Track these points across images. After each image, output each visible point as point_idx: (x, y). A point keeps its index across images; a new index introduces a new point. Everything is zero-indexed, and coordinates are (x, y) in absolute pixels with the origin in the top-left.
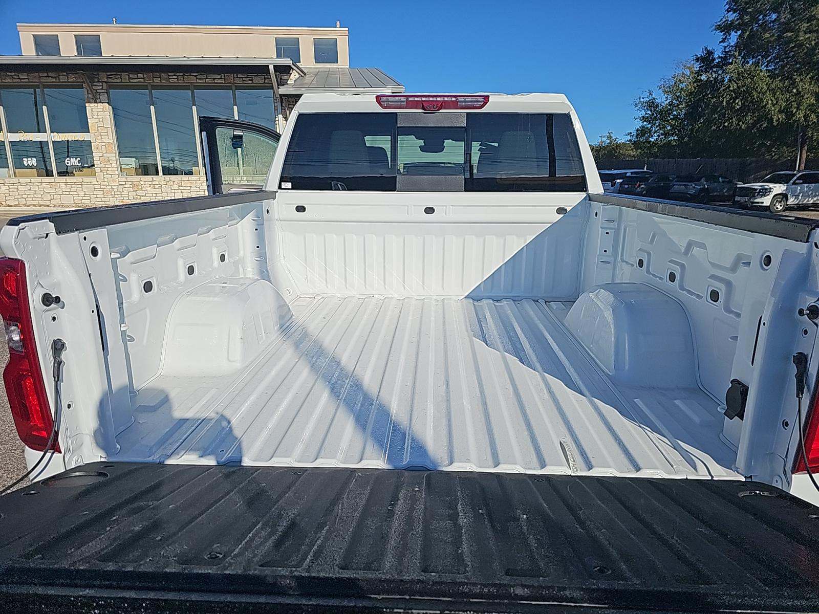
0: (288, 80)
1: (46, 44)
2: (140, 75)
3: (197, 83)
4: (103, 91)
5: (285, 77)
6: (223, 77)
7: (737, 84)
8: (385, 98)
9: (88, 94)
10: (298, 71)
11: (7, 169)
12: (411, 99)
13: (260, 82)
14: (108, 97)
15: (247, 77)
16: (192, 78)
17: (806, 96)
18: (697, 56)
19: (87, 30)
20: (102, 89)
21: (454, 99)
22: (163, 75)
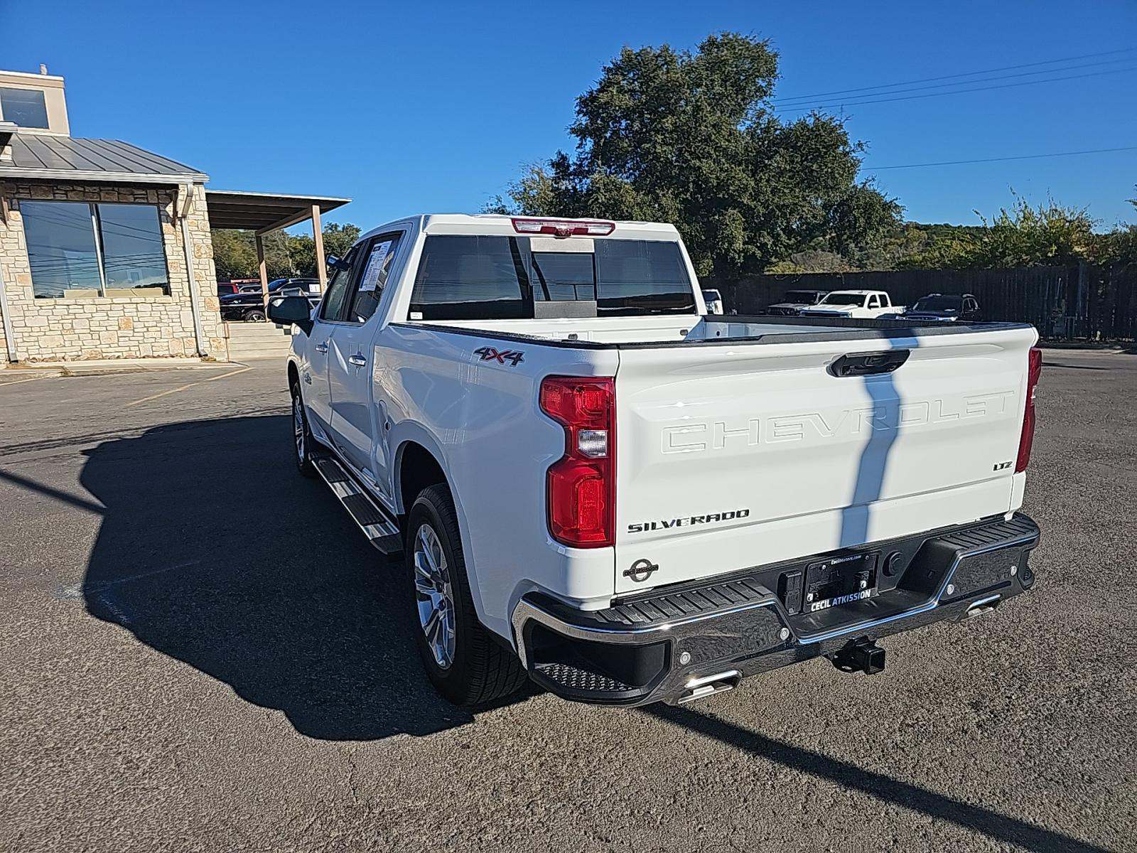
7: (605, 196)
17: (670, 212)
18: (552, 160)
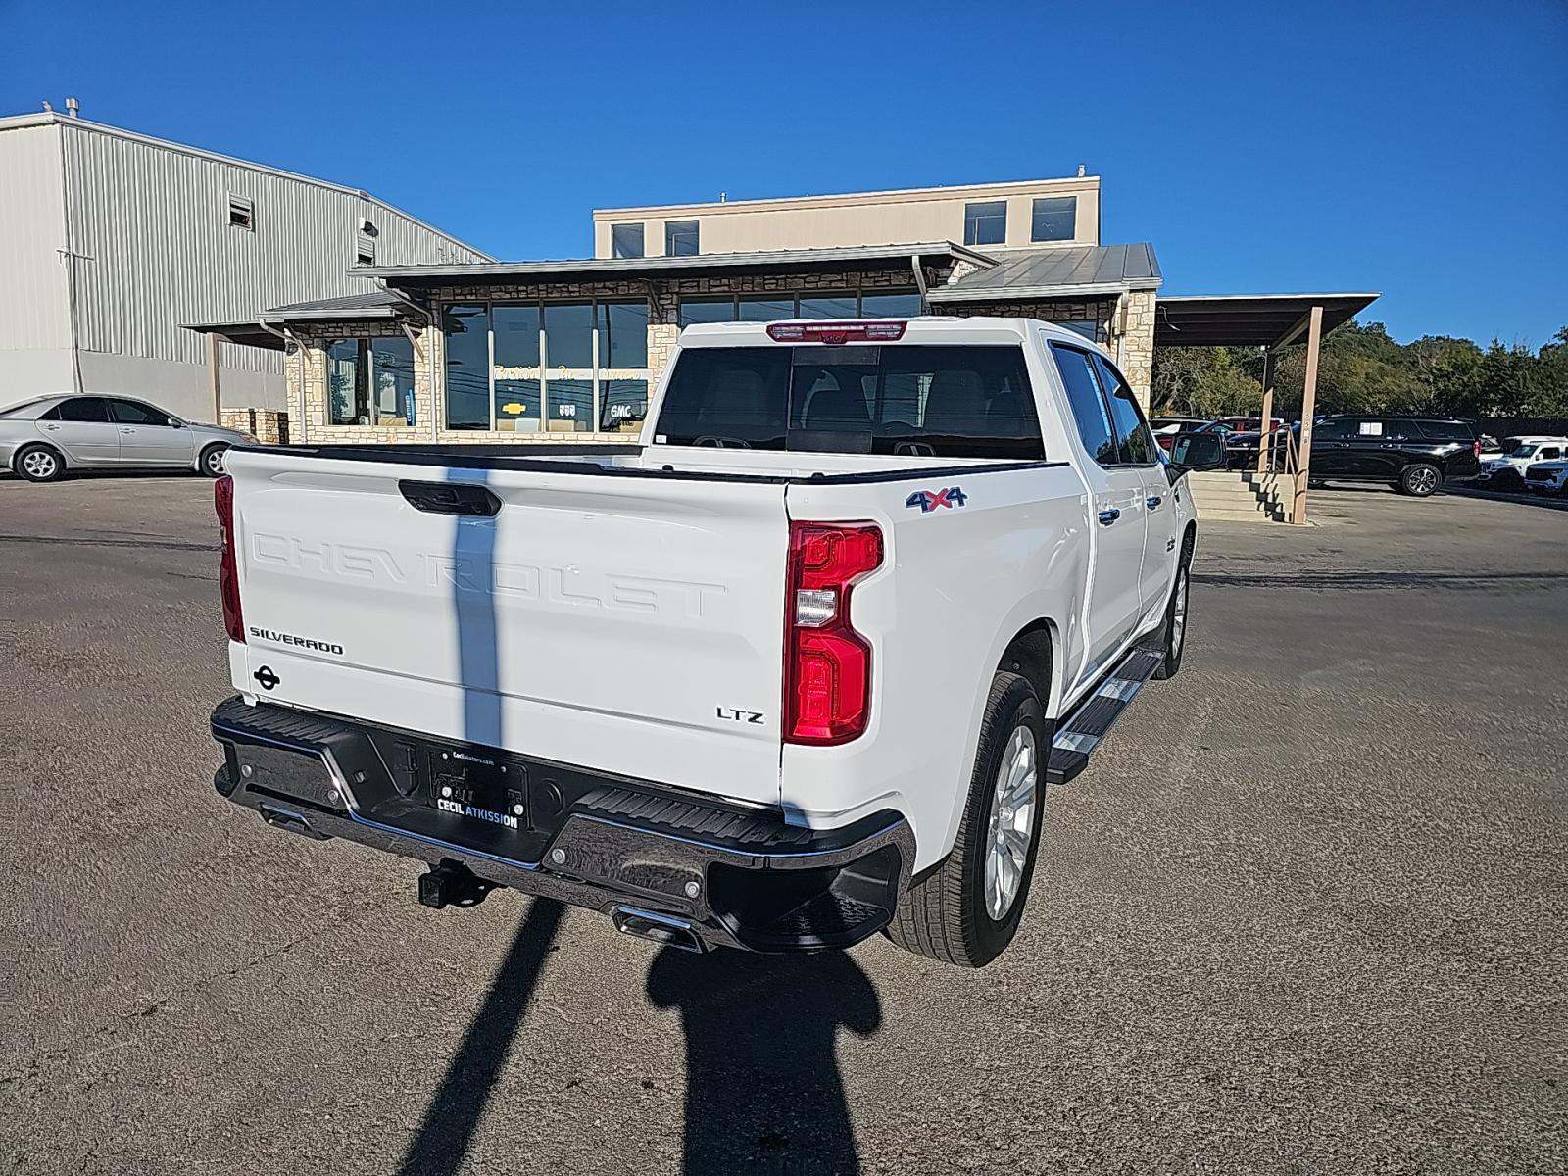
0: (948, 278)
1: (628, 240)
2: (725, 281)
3: (804, 289)
4: (671, 306)
5: (945, 273)
6: (845, 278)
8: (778, 329)
9: (652, 311)
10: (971, 259)
11: (538, 420)
12: (809, 329)
13: (903, 283)
14: (679, 313)
15: (882, 277)
16: (798, 283)
19: (682, 214)
20: (672, 303)
21: (862, 328)
22: (757, 280)
